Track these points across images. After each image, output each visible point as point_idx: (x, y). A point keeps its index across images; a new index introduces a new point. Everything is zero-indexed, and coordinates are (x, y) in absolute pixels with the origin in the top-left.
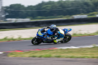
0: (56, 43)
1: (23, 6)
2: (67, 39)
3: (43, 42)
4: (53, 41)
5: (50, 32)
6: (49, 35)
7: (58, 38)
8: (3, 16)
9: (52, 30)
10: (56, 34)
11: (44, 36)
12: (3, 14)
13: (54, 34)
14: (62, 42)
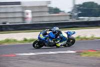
0: (58, 47)
1: (96, 4)
2: (70, 42)
3: (45, 46)
4: (55, 45)
5: (53, 35)
6: (52, 38)
7: (60, 42)
8: (76, 14)
9: (54, 33)
10: (58, 37)
11: (46, 39)
12: (76, 13)
13: (56, 37)
14: (65, 46)
